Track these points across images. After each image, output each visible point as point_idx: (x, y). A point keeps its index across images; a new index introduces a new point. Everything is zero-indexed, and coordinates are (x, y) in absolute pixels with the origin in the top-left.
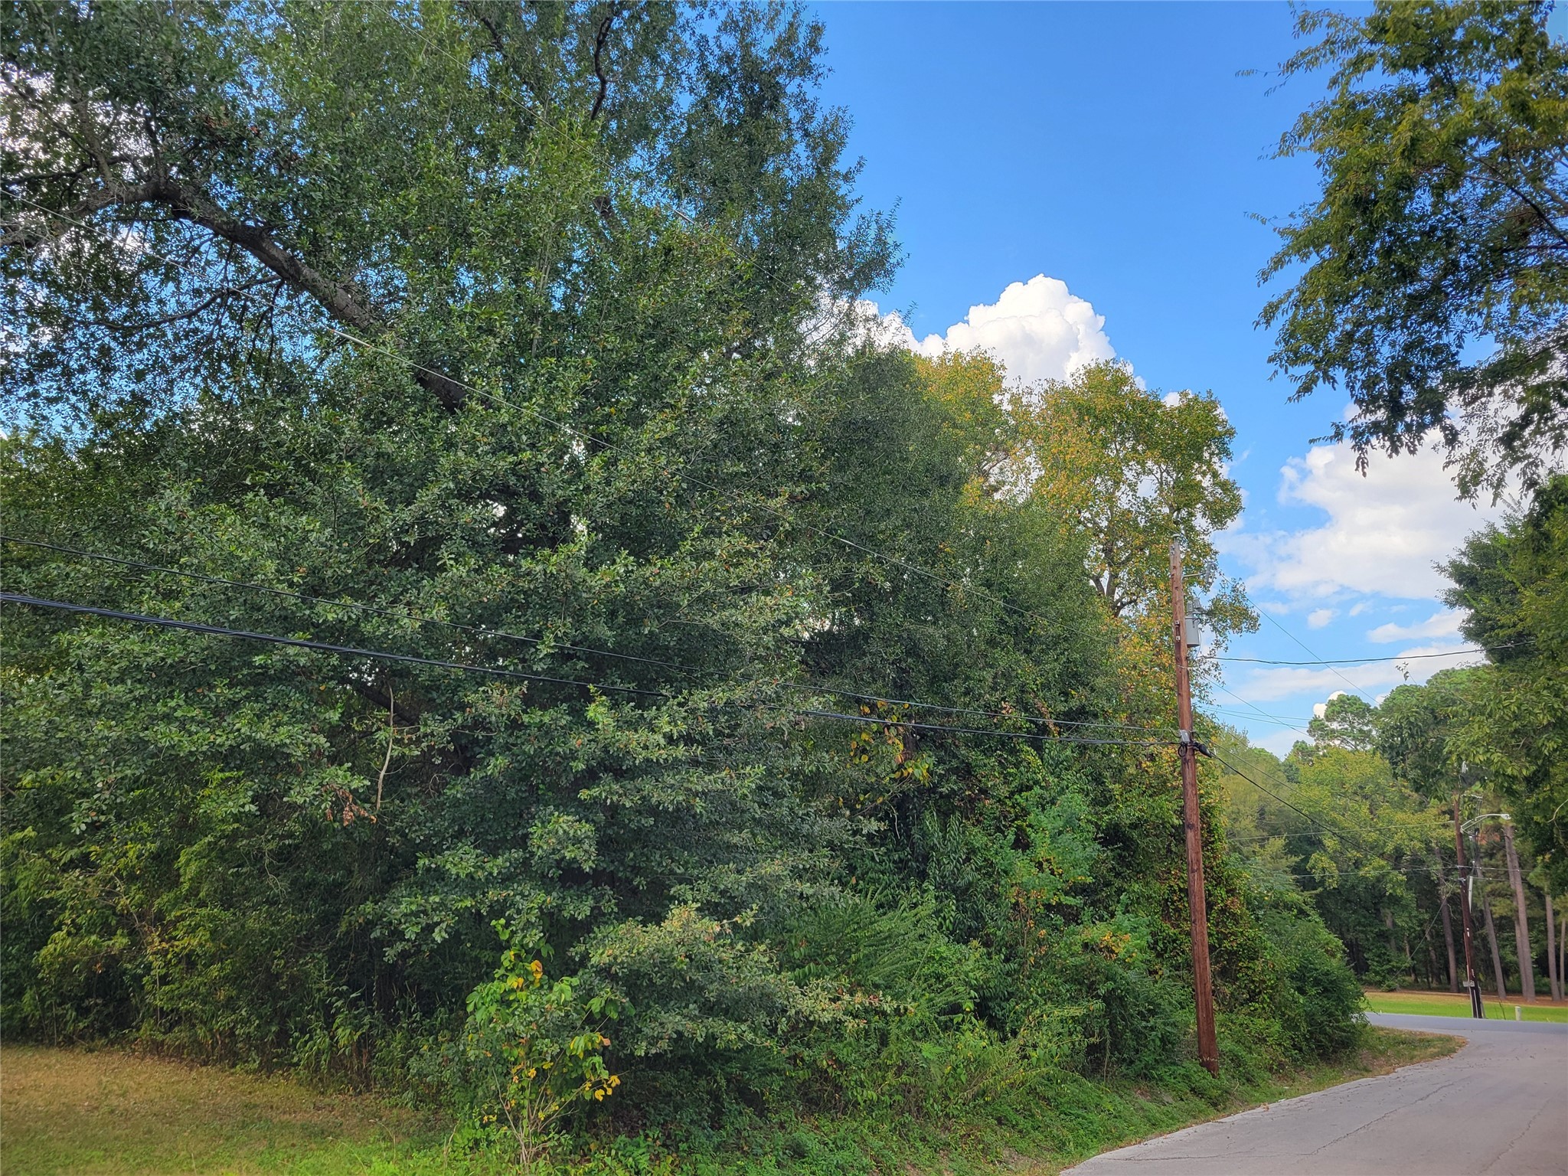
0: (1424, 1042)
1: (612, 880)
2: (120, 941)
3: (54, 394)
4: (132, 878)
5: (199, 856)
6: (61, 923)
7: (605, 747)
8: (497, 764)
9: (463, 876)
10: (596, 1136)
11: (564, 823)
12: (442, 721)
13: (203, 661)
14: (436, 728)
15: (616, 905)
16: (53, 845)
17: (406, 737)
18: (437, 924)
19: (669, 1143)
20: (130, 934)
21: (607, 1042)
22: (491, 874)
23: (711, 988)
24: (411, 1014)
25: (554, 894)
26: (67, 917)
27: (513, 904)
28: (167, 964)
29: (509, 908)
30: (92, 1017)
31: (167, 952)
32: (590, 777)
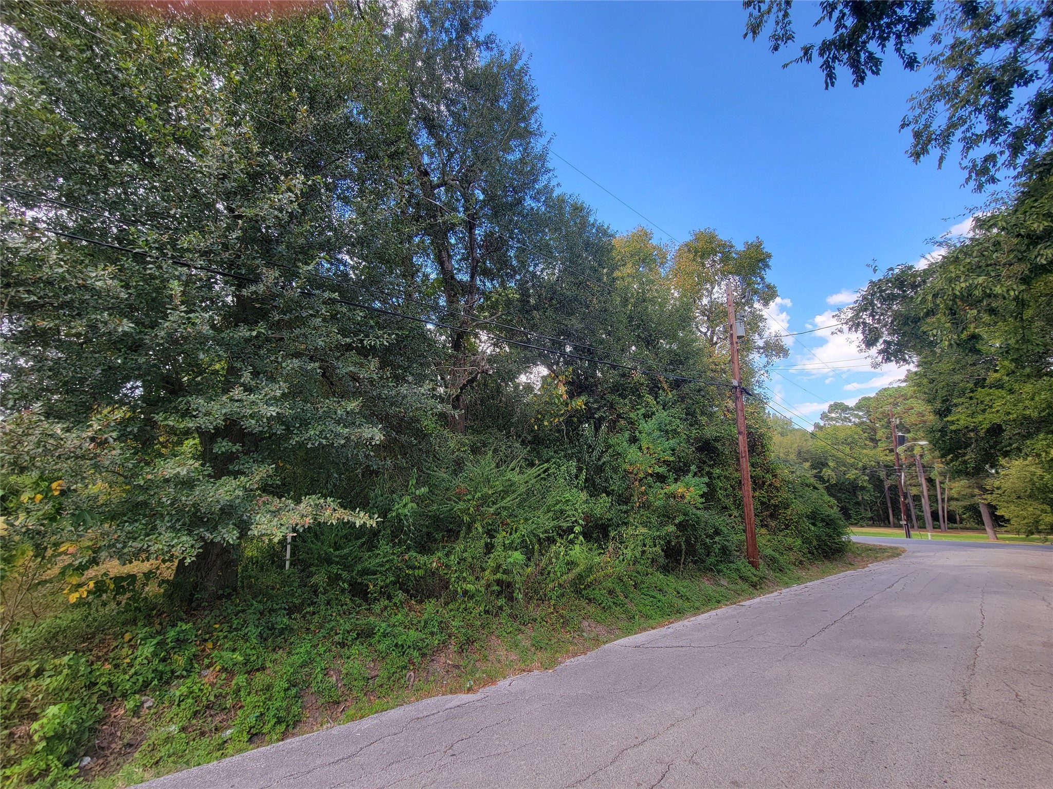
0: (882, 550)
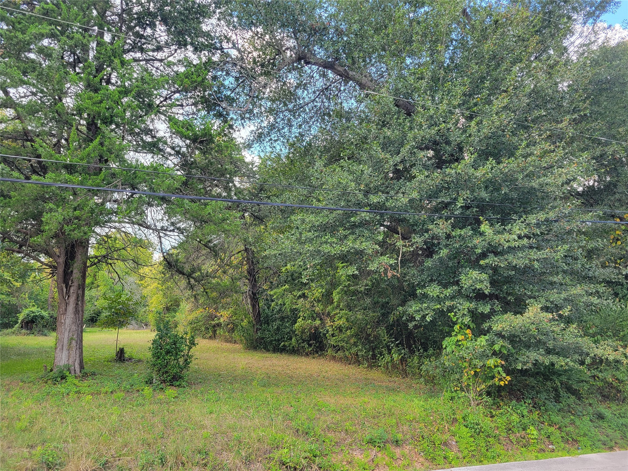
1: (497, 297)
2: (318, 322)
3: (276, 138)
4: (319, 301)
5: (339, 293)
6: (300, 316)
7: (489, 243)
8: (444, 252)
9: (435, 296)
10: (502, 400)
11: (475, 274)
12: (420, 237)
13: (334, 222)
14: (418, 240)
15: (501, 307)
16: (294, 291)
17: (407, 244)
18: (427, 314)
19: (536, 406)
20: (320, 320)
21: (503, 363)
22: (446, 295)
23: (550, 342)
24: (419, 351)
25: (473, 303)
26: (301, 314)
27: (456, 307)
28: (333, 330)
29: (455, 309)
30: (312, 347)
31: (332, 326)
32: (484, 255)
